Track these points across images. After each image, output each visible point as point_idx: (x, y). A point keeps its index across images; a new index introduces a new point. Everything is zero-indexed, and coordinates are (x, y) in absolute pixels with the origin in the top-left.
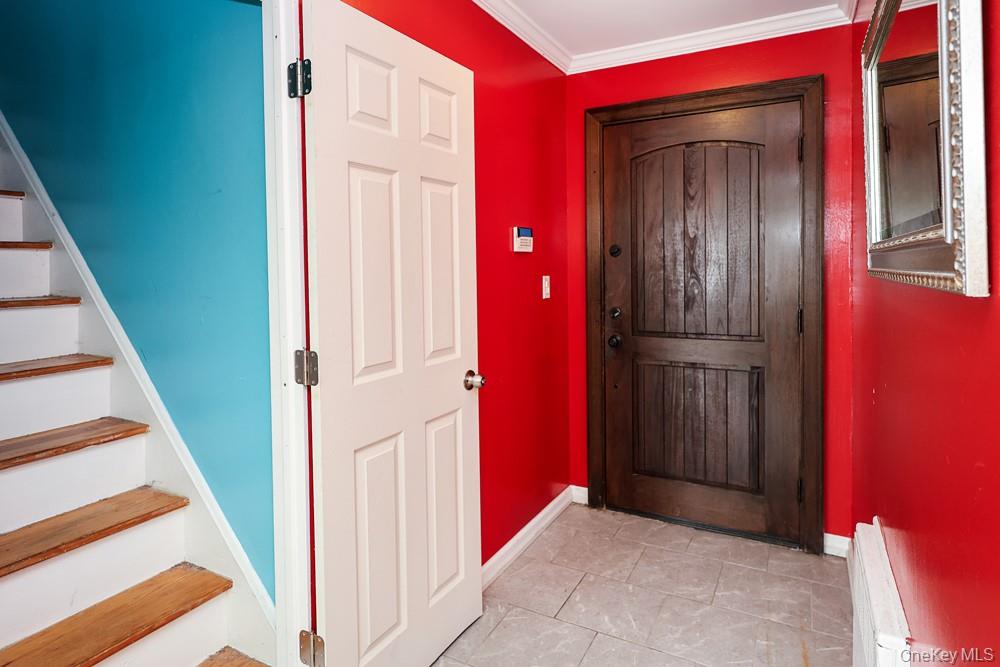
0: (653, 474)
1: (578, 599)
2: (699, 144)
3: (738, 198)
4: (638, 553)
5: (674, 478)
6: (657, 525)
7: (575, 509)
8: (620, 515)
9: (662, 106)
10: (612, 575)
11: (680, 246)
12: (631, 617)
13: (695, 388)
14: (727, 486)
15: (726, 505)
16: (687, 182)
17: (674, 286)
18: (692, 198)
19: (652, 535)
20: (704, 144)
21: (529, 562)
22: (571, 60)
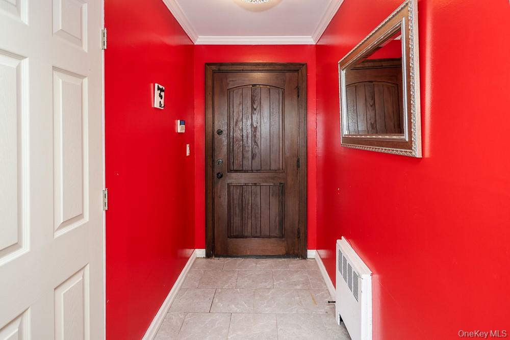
0: (237, 237)
1: (217, 301)
2: (258, 86)
3: (274, 111)
4: (236, 275)
5: (246, 237)
6: (240, 261)
7: (200, 260)
8: (222, 259)
9: (242, 67)
10: (228, 287)
11: (250, 131)
12: (243, 303)
13: (256, 195)
14: (269, 237)
15: (270, 245)
16: (253, 102)
17: (247, 149)
18: (255, 109)
19: (239, 266)
20: (260, 86)
21: (186, 290)
22: (198, 38)
